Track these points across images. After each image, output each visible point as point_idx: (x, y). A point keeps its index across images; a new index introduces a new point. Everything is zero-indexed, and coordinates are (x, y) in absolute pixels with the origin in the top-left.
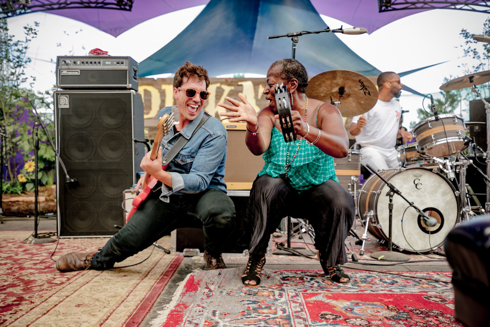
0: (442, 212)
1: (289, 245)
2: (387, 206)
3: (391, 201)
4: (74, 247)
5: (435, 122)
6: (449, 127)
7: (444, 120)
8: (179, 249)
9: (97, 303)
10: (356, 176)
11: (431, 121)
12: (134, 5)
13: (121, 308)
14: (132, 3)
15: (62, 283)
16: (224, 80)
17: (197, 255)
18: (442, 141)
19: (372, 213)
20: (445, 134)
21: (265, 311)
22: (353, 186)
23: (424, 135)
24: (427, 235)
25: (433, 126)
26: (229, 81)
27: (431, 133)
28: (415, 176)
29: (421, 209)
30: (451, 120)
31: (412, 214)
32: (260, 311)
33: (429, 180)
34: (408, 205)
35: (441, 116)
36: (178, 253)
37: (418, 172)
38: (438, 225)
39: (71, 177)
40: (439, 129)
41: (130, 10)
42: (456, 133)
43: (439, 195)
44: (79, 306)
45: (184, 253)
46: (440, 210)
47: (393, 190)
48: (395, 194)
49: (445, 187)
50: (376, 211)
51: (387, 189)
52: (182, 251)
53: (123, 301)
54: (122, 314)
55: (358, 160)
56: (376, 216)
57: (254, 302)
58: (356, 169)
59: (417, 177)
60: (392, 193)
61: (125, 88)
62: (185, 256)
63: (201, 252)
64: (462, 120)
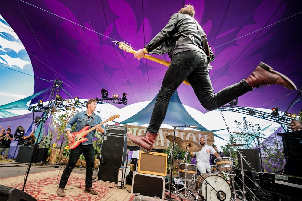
0: (226, 193)
1: (170, 196)
2: (205, 188)
3: (206, 186)
4: (102, 185)
5: (222, 159)
6: (227, 162)
7: (225, 159)
8: (134, 192)
10: (195, 174)
11: (220, 159)
12: (127, 103)
15: (99, 200)
17: (139, 196)
18: (224, 167)
19: (200, 189)
20: (225, 164)
22: (194, 177)
23: (219, 163)
25: (221, 161)
27: (221, 163)
28: (215, 178)
29: (217, 191)
30: (227, 159)
31: (214, 192)
33: (220, 180)
34: (213, 189)
35: (223, 157)
36: (133, 194)
37: (216, 177)
38: (224, 198)
40: (223, 162)
42: (229, 164)
43: (224, 186)
46: (224, 192)
47: (207, 183)
48: (208, 184)
49: (226, 183)
50: (201, 189)
51: (205, 182)
52: (134, 193)
56: (201, 191)
58: (195, 171)
60: (206, 184)
61: (123, 136)
62: (135, 195)
63: (141, 195)
64: (232, 159)
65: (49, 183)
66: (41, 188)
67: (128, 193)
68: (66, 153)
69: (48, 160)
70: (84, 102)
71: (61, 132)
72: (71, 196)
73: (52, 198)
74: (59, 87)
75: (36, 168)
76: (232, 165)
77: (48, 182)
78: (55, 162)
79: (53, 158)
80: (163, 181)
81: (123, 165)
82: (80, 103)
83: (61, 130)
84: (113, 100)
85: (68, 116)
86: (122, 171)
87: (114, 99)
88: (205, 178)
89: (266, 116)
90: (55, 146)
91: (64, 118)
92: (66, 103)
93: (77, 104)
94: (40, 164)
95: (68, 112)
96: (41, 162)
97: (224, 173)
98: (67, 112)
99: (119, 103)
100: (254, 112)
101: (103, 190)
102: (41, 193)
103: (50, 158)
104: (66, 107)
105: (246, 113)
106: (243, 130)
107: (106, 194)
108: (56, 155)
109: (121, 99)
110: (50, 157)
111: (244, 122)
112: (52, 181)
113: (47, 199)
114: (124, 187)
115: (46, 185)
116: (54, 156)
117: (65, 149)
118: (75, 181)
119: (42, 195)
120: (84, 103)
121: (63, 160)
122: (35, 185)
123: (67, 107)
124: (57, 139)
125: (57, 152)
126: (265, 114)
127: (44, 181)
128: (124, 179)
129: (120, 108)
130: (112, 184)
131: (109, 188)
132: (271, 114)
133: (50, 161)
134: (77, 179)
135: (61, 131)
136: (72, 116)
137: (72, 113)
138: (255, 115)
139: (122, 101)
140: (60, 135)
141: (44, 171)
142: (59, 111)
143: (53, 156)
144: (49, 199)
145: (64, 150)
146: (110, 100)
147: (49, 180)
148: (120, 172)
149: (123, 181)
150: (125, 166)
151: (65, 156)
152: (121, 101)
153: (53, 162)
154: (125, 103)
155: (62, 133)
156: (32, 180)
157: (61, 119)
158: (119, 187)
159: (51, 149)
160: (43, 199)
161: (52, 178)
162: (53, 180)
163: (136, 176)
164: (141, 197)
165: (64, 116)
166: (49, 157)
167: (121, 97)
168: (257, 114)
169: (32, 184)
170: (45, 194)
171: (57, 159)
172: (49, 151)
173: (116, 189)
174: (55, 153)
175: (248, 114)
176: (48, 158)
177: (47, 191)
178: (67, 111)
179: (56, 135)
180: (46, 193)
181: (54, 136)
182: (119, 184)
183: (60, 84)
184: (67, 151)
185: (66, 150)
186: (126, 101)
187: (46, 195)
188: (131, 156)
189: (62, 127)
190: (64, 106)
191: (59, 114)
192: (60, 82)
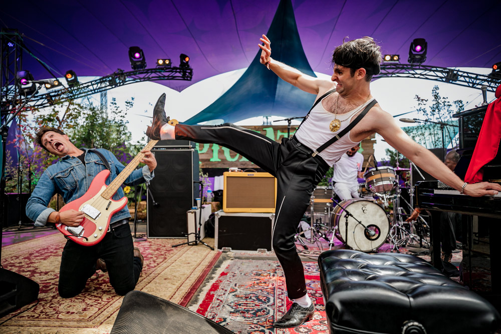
0: (379, 227)
2: (345, 224)
3: (347, 220)
4: (158, 244)
5: (376, 172)
6: (384, 175)
7: (381, 171)
8: (220, 247)
9: (175, 278)
10: (330, 203)
11: (373, 171)
12: (193, 77)
13: (187, 281)
14: (192, 75)
15: (155, 266)
16: (253, 127)
17: (230, 251)
18: (380, 183)
19: (336, 227)
20: (382, 179)
22: (328, 209)
23: (370, 179)
24: (370, 241)
25: (375, 174)
26: (257, 128)
27: (374, 178)
28: (363, 205)
29: (366, 226)
30: (386, 171)
31: (361, 228)
33: (371, 208)
34: (358, 223)
35: (379, 168)
36: (219, 250)
37: (364, 203)
38: (377, 235)
39: (156, 202)
40: (378, 176)
41: (190, 80)
42: (388, 179)
43: (377, 217)
44: (165, 279)
45: (222, 250)
46: (378, 226)
47: (348, 214)
48: (350, 216)
49: (381, 212)
50: (338, 227)
51: (345, 213)
52: (221, 249)
53: (188, 278)
54: (188, 284)
55: (331, 193)
56: (338, 229)
57: (258, 280)
58: (330, 198)
59: (364, 206)
60: (347, 216)
61: (188, 148)
62: (223, 252)
63: (232, 249)
64: (394, 170)
65: (49, 256)
66: (35, 265)
67: (209, 250)
70: (91, 82)
74: (17, 49)
75: (11, 235)
76: (394, 180)
77: (46, 255)
80: (271, 220)
81: (196, 204)
82: (81, 86)
84: (160, 72)
85: (58, 119)
86: (194, 214)
87: (162, 69)
88: (346, 208)
89: (478, 82)
92: (47, 89)
93: (76, 88)
94: (19, 227)
95: (56, 109)
96: (20, 223)
97: (379, 195)
98: (54, 110)
99: (173, 78)
100: (455, 74)
101: (161, 252)
102: (38, 273)
104: (49, 97)
105: (441, 78)
106: (430, 114)
107: (167, 257)
109: (177, 68)
111: (433, 98)
112: (55, 251)
113: (53, 279)
114: (200, 241)
115: (45, 259)
119: (41, 275)
120: (90, 84)
122: (21, 263)
123: (51, 100)
126: (476, 79)
127: (37, 254)
128: (200, 229)
129: (180, 89)
130: (178, 241)
131: (173, 247)
132: (489, 76)
136: (68, 118)
137: (67, 111)
138: (457, 82)
139: (180, 72)
141: (33, 238)
142: (34, 109)
146: (152, 72)
147: (49, 251)
148: (191, 217)
149: (198, 232)
150: (199, 205)
152: (178, 74)
154: (188, 77)
156: (10, 256)
158: (191, 244)
160: (46, 280)
161: (54, 247)
162: (56, 249)
163: (222, 219)
164: (233, 254)
165: (50, 120)
167: (177, 63)
168: (462, 79)
169: (12, 262)
170: (46, 273)
173: (186, 247)
175: (444, 80)
177: (49, 268)
178: (53, 107)
180: (47, 271)
181: (36, 166)
182: (192, 238)
183: (18, 41)
186: (191, 73)
187: (49, 274)
188: (213, 187)
190: (44, 96)
191: (36, 115)
192: (17, 36)
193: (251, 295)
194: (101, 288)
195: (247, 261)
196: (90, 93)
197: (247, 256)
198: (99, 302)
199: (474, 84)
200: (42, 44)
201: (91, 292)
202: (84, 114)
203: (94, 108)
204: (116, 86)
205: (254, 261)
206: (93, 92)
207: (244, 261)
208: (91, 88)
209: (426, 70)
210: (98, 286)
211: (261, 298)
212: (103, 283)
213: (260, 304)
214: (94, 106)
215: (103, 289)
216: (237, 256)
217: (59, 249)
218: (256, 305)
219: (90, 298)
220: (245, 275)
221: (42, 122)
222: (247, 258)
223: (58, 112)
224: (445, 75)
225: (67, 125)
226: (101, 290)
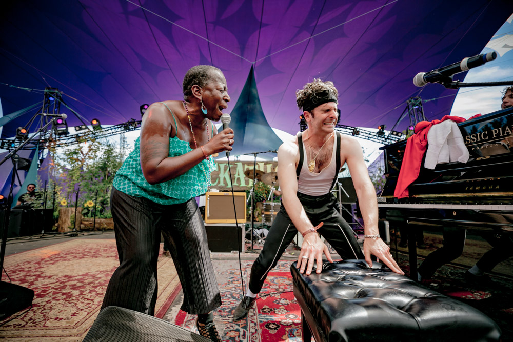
1: (252, 248)
9: (163, 279)
13: (173, 281)
21: (236, 282)
32: (234, 282)
54: (173, 285)
57: (232, 278)
65: (58, 261)
66: (42, 269)
68: (88, 213)
69: (56, 228)
71: (74, 180)
72: (98, 272)
73: (65, 281)
74: (56, 103)
75: (32, 242)
77: (56, 260)
78: (70, 228)
79: (66, 224)
80: (241, 229)
83: (73, 176)
85: (82, 152)
90: (65, 204)
91: (75, 157)
92: (77, 131)
93: (98, 131)
94: (41, 235)
96: (43, 232)
98: (79, 146)
102: (42, 277)
103: (59, 225)
104: (77, 137)
108: (69, 217)
110: (60, 222)
112: (64, 256)
113: (54, 283)
115: (53, 264)
116: (67, 219)
117: (85, 205)
118: (107, 250)
119: (44, 279)
120: (110, 128)
121: (85, 225)
122: (30, 268)
123: (78, 139)
124: (69, 192)
125: (70, 212)
127: (48, 259)
133: (60, 229)
134: (111, 248)
135: (74, 178)
138: (359, 136)
140: (71, 185)
141: (49, 245)
142: (65, 145)
143: (65, 220)
144: (58, 283)
145: (85, 208)
147: (59, 257)
151: (87, 216)
153: (66, 229)
155: (75, 182)
156: (24, 261)
157: (70, 158)
159: (58, 209)
160: (47, 285)
161: (65, 253)
162: (66, 254)
165: (75, 153)
166: (57, 222)
168: (362, 134)
169: (23, 267)
170: (50, 277)
171: (74, 223)
172: (56, 214)
174: (67, 216)
175: (351, 134)
176: (56, 224)
177: (54, 272)
178: (79, 144)
179: (65, 186)
180: (51, 275)
181: (61, 187)
183: (58, 96)
184: (89, 209)
185: (87, 208)
187: (52, 278)
189: (74, 172)
190: (74, 136)
191: (64, 149)
192: (57, 93)
193: (227, 293)
194: (95, 291)
195: (223, 261)
196: (110, 135)
197: (223, 257)
198: (90, 305)
199: (369, 138)
200: (76, 99)
201: (85, 295)
202: (102, 149)
203: (110, 145)
204: (129, 130)
205: (228, 261)
206: (112, 134)
207: (221, 261)
208: (110, 131)
209: (340, 127)
210: (93, 289)
211: (235, 296)
212: (99, 286)
213: (235, 302)
214: (110, 143)
215: (96, 292)
216: (215, 257)
217: (68, 254)
218: (231, 303)
219: (83, 301)
220: (221, 274)
221: (69, 154)
222: (223, 259)
223: (82, 147)
224: (352, 131)
225: (89, 157)
226: (95, 293)
